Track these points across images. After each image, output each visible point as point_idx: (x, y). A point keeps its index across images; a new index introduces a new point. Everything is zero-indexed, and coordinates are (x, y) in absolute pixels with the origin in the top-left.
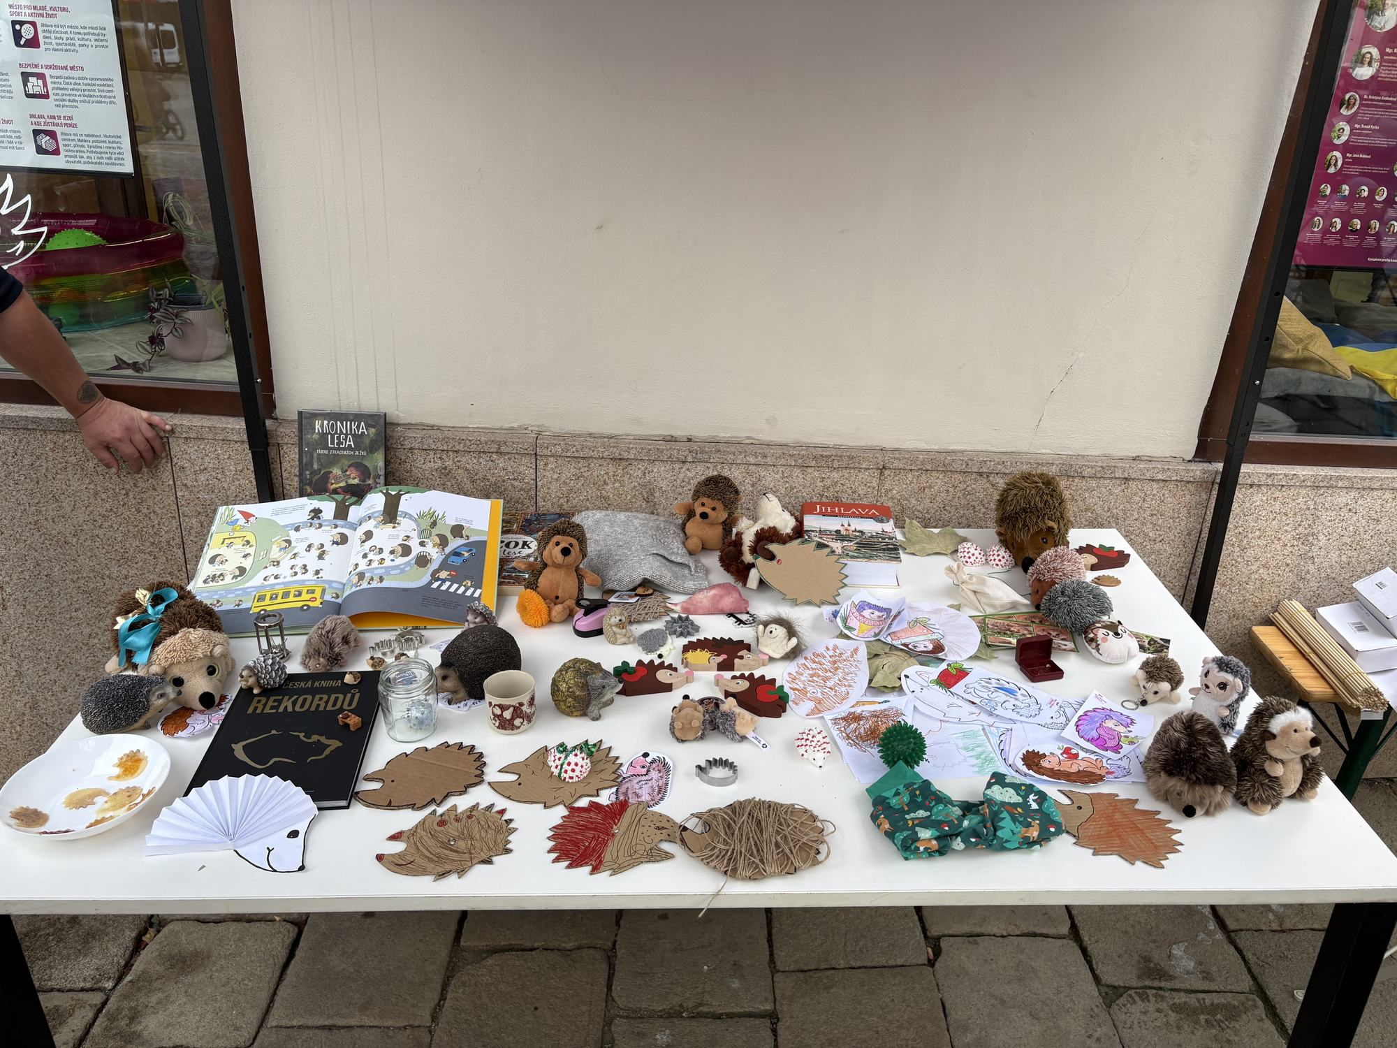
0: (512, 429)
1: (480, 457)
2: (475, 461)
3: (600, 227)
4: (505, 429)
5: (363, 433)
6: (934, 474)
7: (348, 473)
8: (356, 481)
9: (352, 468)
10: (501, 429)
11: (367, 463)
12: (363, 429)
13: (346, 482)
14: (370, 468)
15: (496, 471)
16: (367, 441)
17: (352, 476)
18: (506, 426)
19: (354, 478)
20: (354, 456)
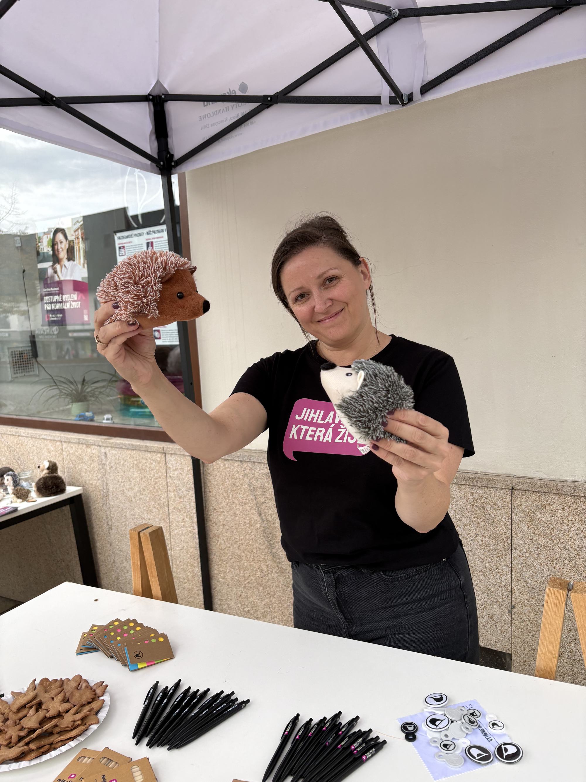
6: (551, 496)
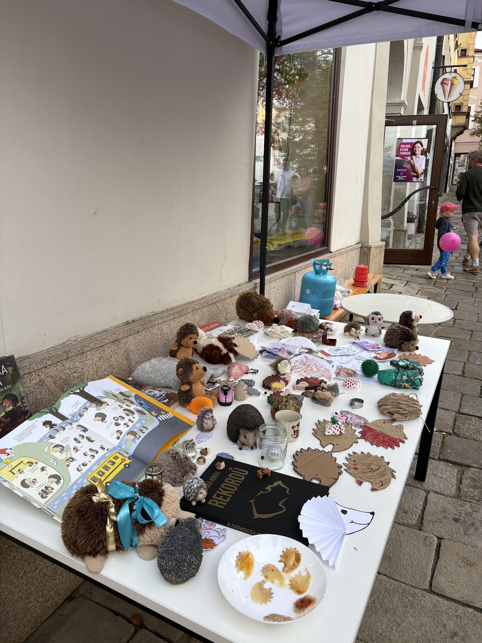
0: (64, 343)
1: (57, 365)
2: (55, 369)
3: (95, 213)
4: (61, 344)
5: (5, 373)
7: (4, 405)
8: (11, 408)
9: (6, 400)
10: (59, 345)
11: (14, 392)
12: (4, 370)
13: (5, 411)
14: (17, 395)
15: (65, 371)
16: (9, 378)
17: (7, 405)
18: (61, 342)
19: (9, 406)
20: (5, 391)
